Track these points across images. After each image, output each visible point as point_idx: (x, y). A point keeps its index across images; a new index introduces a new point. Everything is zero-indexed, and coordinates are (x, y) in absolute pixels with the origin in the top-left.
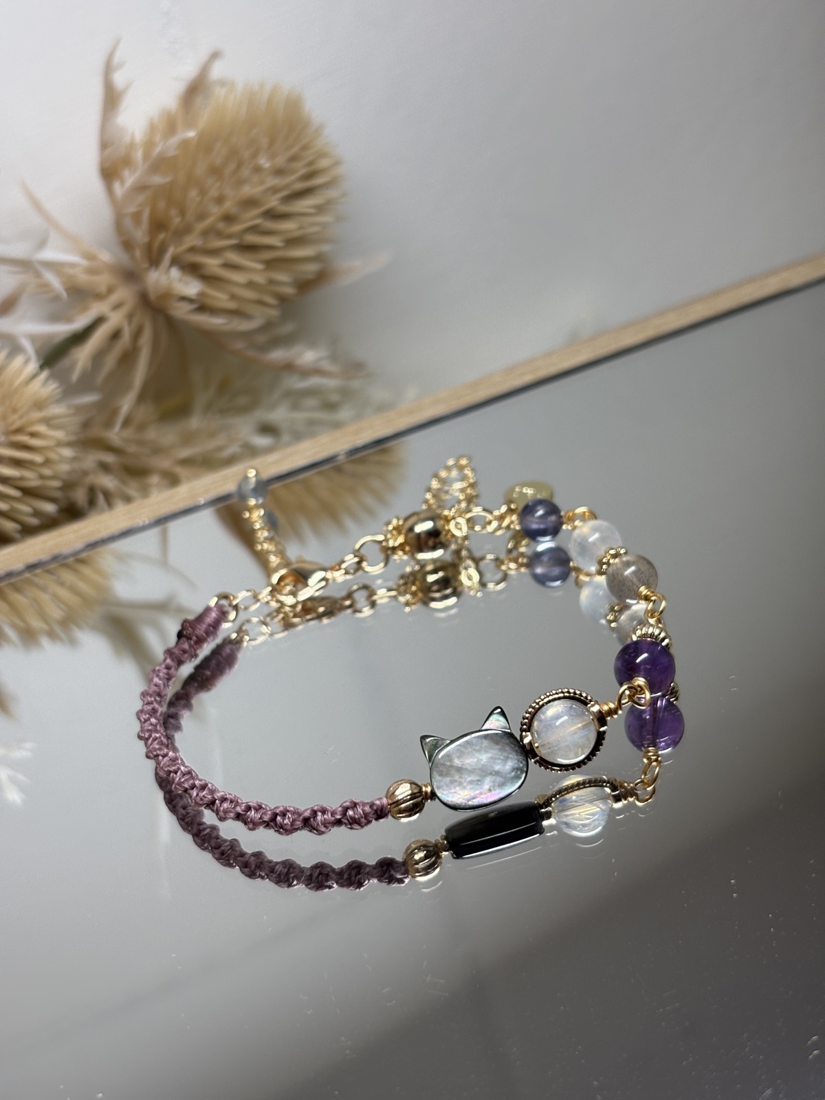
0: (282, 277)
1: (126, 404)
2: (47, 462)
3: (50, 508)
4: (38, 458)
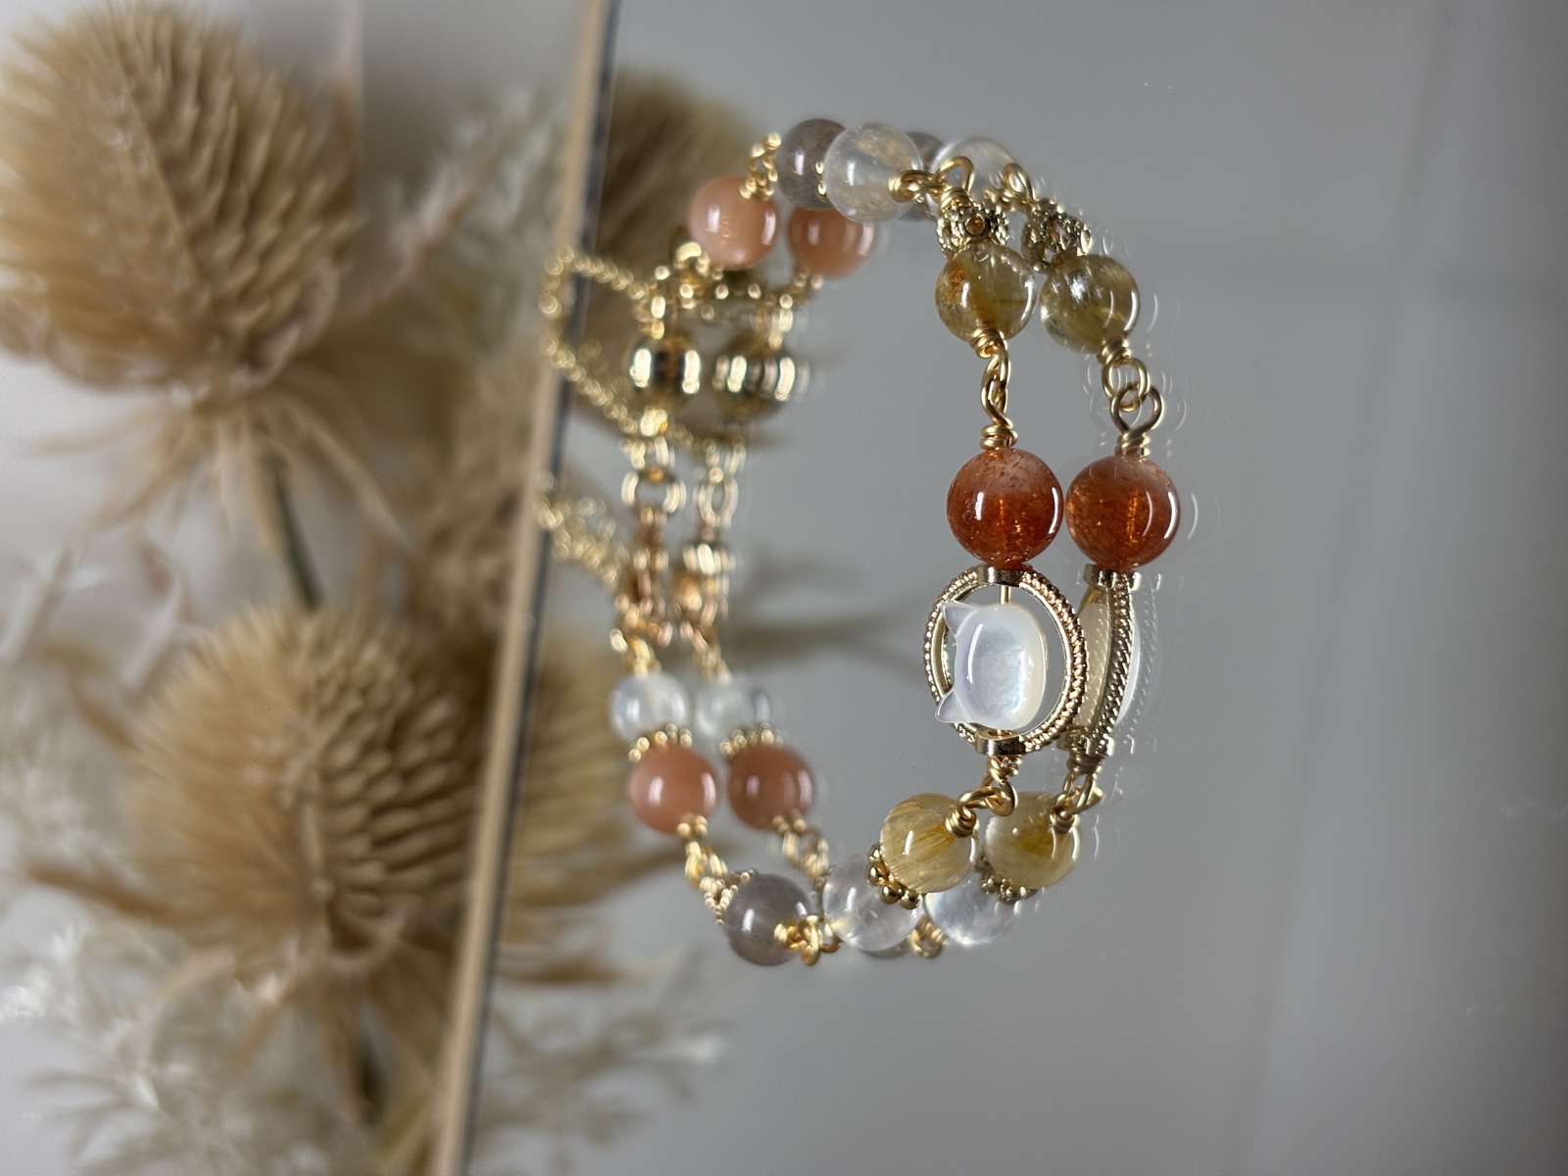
0: (283, 198)
2: (365, 692)
3: (438, 712)
4: (352, 703)
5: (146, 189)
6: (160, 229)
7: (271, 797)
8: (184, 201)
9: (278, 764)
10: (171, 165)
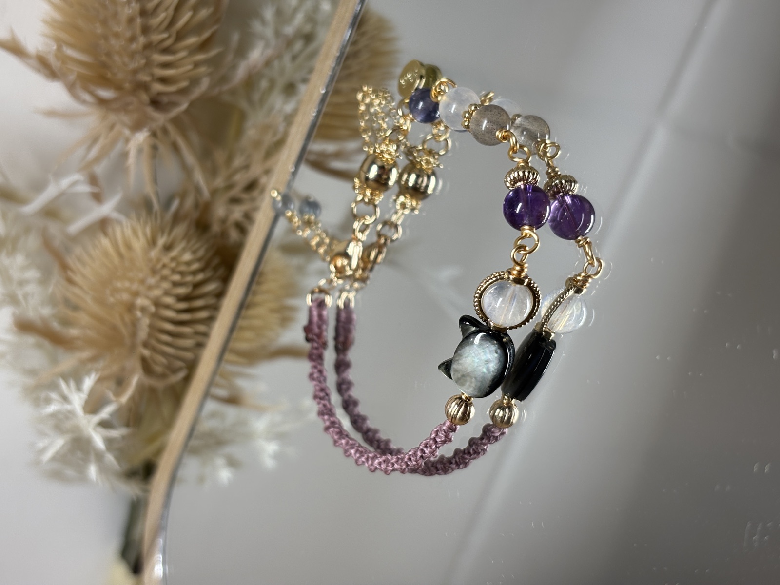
1: (199, 177)
2: (182, 273)
4: (177, 278)
5: (131, 20)
6: (133, 39)
7: (130, 308)
8: (146, 30)
9: (136, 294)
10: (143, 13)
